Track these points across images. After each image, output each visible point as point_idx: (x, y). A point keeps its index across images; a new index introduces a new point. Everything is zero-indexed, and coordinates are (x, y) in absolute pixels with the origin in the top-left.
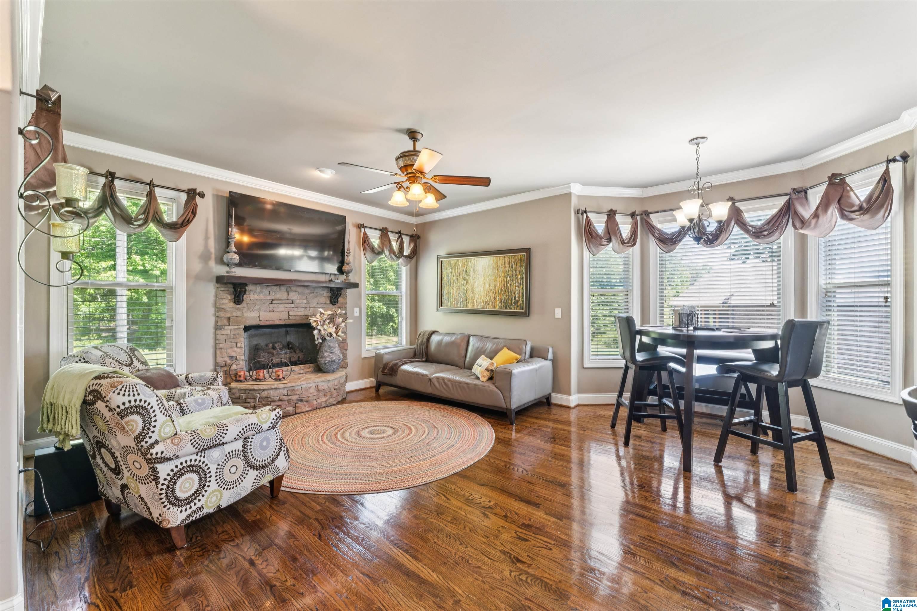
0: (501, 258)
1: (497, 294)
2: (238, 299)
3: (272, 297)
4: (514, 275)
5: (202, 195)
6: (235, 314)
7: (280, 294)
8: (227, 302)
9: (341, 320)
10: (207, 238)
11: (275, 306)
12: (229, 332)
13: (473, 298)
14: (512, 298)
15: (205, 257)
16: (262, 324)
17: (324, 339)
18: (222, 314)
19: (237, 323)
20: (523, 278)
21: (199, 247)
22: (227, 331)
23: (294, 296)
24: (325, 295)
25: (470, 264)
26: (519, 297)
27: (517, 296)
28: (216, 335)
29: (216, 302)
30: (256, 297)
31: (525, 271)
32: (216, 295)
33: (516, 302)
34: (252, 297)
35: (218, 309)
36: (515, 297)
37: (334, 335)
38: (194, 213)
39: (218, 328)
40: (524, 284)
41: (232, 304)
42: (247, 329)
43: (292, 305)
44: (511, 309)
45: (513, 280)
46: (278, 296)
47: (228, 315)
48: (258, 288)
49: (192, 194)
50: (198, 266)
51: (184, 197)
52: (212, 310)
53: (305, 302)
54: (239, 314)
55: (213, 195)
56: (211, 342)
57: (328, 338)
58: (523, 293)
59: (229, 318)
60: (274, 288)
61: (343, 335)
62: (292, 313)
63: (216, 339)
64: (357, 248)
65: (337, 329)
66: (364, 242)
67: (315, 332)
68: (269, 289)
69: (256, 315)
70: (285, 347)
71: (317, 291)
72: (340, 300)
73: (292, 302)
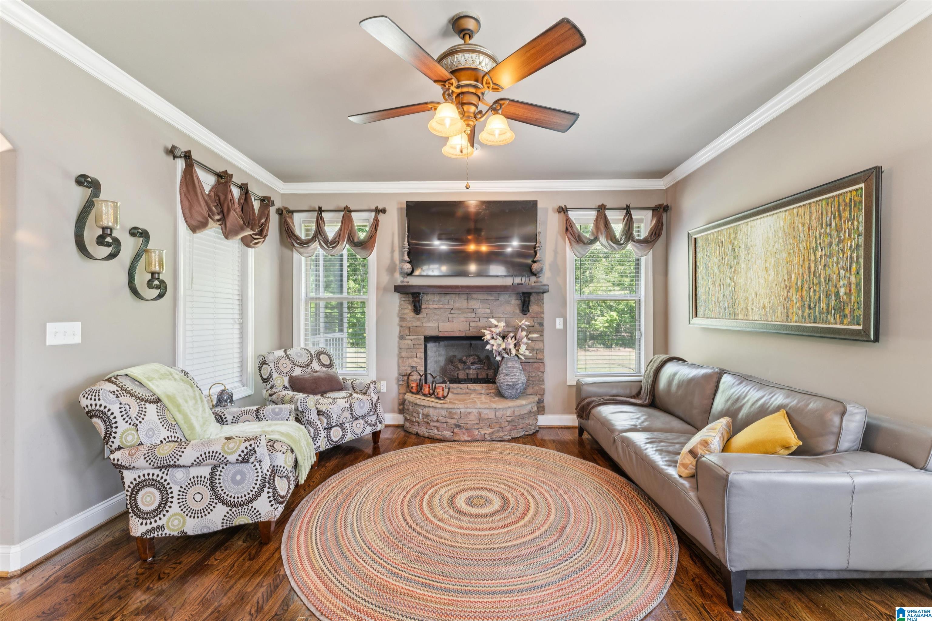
0: (801, 211)
1: (793, 290)
2: (417, 310)
3: (451, 306)
4: (835, 241)
5: (384, 211)
6: (415, 324)
7: (460, 302)
8: (409, 313)
9: (524, 333)
10: (393, 251)
11: (455, 315)
12: (409, 342)
13: (747, 300)
14: (828, 295)
15: (391, 270)
16: (441, 335)
17: (503, 358)
18: (404, 324)
19: (416, 333)
20: (858, 246)
21: (386, 261)
22: (408, 340)
23: (474, 304)
24: (513, 302)
25: (740, 236)
26: (848, 294)
27: (842, 291)
28: (399, 344)
29: (399, 311)
30: (435, 306)
31: (862, 229)
32: (401, 304)
33: (841, 307)
34: (431, 306)
35: (402, 319)
36: (837, 294)
37: (514, 352)
38: (376, 229)
39: (401, 337)
40: (862, 260)
41: (412, 314)
42: (428, 339)
43: (473, 315)
44: (828, 322)
45: (831, 256)
46: (457, 305)
47: (409, 325)
48: (437, 297)
49: (378, 211)
50: (385, 279)
51: (372, 216)
52: (396, 320)
53: (488, 311)
54: (418, 324)
55: (398, 209)
56: (396, 351)
57: (506, 356)
58: (858, 285)
59: (410, 327)
60: (454, 296)
61: (527, 353)
62: (472, 324)
63: (400, 349)
64: (560, 240)
65: (517, 345)
66: (567, 229)
67: (488, 347)
68: (448, 297)
69: (435, 325)
70: (480, 361)
71: (504, 297)
72: (533, 308)
73: (473, 311)
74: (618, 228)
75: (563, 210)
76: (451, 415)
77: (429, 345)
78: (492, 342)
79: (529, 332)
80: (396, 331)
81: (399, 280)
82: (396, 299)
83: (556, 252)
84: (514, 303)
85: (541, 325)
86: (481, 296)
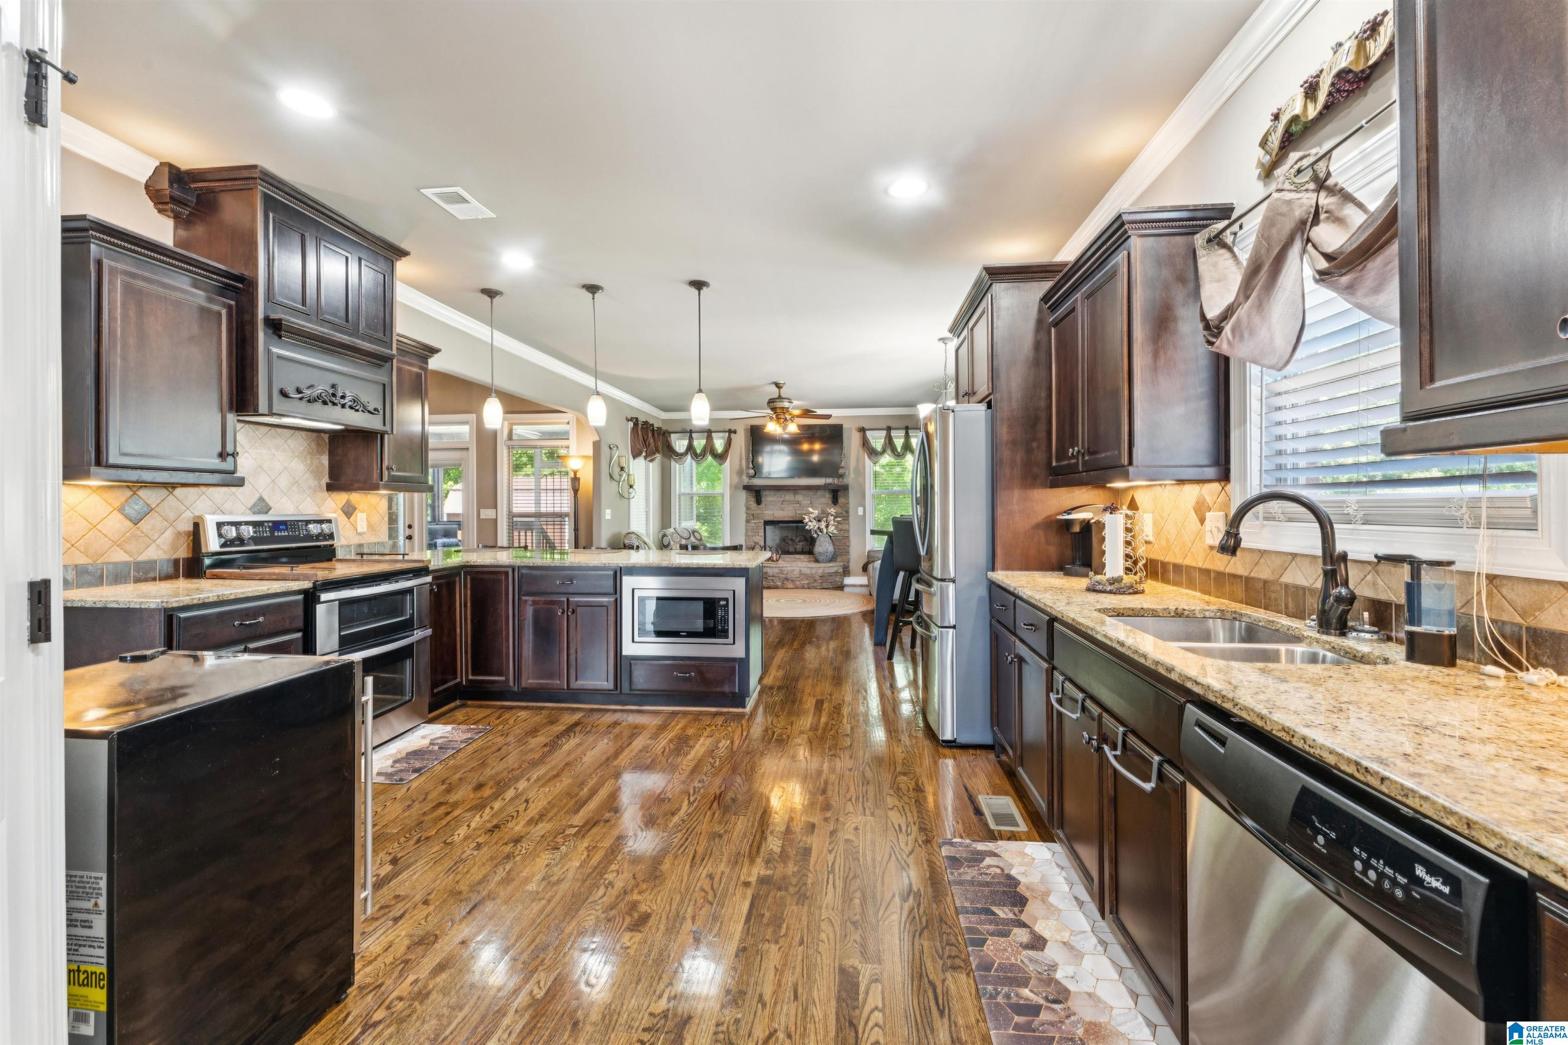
2: (759, 502)
3: (782, 500)
5: (735, 432)
6: (757, 512)
7: (789, 496)
8: (753, 504)
10: (741, 460)
11: (785, 506)
15: (740, 473)
16: (775, 520)
17: (818, 535)
18: (749, 512)
19: (758, 518)
21: (737, 467)
22: (752, 524)
23: (799, 497)
28: (746, 526)
29: (746, 503)
30: (772, 499)
32: (747, 499)
34: (769, 499)
35: (748, 508)
37: (825, 531)
38: (730, 445)
39: (748, 521)
41: (755, 505)
42: (767, 523)
43: (798, 505)
46: (787, 499)
47: (753, 513)
48: (772, 493)
49: (731, 432)
50: (736, 479)
51: (727, 434)
52: (744, 509)
53: (808, 503)
54: (759, 512)
55: (741, 429)
56: (744, 531)
57: (820, 533)
59: (753, 515)
60: (785, 492)
61: (835, 532)
62: (798, 512)
63: (746, 529)
64: (861, 451)
65: (827, 526)
66: (864, 445)
67: (807, 527)
68: (780, 493)
69: (771, 512)
70: (806, 540)
71: (819, 493)
72: (841, 500)
73: (798, 502)
74: (899, 443)
75: (862, 430)
76: (782, 572)
77: (767, 527)
78: (810, 523)
79: (836, 517)
80: (743, 517)
81: (746, 480)
82: (743, 496)
83: (858, 460)
84: (827, 497)
85: (847, 512)
86: (804, 492)
